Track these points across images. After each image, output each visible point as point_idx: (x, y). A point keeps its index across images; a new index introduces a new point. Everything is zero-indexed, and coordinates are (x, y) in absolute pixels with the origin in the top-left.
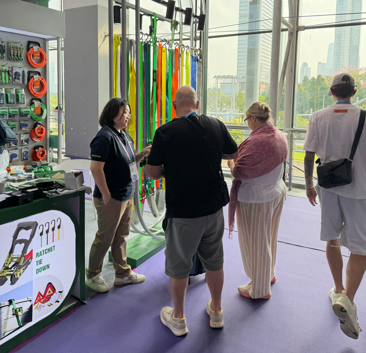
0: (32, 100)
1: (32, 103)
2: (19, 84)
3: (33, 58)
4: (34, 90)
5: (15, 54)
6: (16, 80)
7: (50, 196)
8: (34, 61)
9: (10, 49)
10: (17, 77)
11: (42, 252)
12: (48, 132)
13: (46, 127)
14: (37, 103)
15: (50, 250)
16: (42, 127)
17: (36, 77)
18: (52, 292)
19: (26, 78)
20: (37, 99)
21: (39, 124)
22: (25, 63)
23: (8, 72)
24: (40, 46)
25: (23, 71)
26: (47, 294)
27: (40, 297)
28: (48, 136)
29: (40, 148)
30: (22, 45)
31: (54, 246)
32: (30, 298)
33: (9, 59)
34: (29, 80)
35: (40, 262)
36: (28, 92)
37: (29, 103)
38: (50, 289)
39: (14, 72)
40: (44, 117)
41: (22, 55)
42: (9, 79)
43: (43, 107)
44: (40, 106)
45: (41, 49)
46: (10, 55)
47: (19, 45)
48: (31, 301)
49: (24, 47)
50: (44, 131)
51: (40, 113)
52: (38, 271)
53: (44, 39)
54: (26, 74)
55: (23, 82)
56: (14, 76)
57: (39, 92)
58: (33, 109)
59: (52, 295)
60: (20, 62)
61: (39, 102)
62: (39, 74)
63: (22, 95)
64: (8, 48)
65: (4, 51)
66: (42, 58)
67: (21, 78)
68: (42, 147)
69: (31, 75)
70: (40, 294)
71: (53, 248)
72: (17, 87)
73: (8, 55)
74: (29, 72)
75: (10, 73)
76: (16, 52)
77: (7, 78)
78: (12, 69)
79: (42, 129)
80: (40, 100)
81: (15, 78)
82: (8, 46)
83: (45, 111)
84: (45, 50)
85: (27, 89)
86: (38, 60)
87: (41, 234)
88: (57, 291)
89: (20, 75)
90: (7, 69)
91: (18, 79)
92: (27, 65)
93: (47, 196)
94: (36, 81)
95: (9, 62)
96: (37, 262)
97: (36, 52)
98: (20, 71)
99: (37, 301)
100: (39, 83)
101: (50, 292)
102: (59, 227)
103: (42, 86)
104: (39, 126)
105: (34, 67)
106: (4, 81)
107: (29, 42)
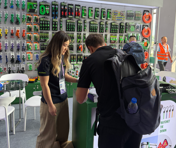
0: (143, 39)
1: (143, 41)
2: (138, 31)
3: (145, 19)
4: (145, 34)
5: (138, 17)
6: (137, 30)
7: (170, 92)
8: (146, 20)
9: (136, 15)
10: (138, 28)
11: (164, 122)
12: (150, 55)
13: (149, 53)
14: (145, 41)
15: (167, 122)
16: (147, 52)
17: (146, 28)
18: (166, 145)
19: (142, 28)
20: (145, 39)
21: (146, 51)
22: (142, 21)
23: (134, 26)
24: (149, 12)
25: (141, 25)
26: (164, 145)
27: (160, 145)
28: (149, 57)
29: (145, 63)
30: (141, 13)
31: (169, 120)
32: (156, 144)
33: (135, 19)
34: (143, 29)
35: (162, 127)
36: (142, 35)
37: (142, 40)
38: (165, 143)
39: (137, 26)
40: (148, 47)
41: (141, 17)
42: (134, 29)
43: (148, 42)
44: (147, 42)
45: (149, 14)
46: (136, 18)
47: (140, 13)
48: (156, 146)
49: (142, 13)
50: (148, 55)
51: (146, 45)
52: (161, 131)
53: (151, 9)
54: (142, 27)
55: (140, 31)
56: (136, 28)
57: (147, 35)
58: (143, 44)
59: (166, 146)
60: (140, 21)
61: (147, 40)
62: (148, 26)
63: (139, 36)
64: (135, 15)
65: (133, 16)
66: (150, 18)
67: (139, 28)
68: (146, 62)
69: (144, 27)
70: (160, 143)
71: (169, 121)
72: (138, 33)
73: (135, 18)
74: (143, 26)
75: (135, 26)
76: (138, 16)
77: (133, 28)
78: (136, 24)
79: (147, 53)
80: (147, 39)
81: (137, 29)
82: (135, 14)
83: (149, 44)
84: (151, 14)
85: (142, 33)
86: (148, 19)
87: (164, 112)
88: (169, 145)
89: (139, 27)
90: (134, 24)
91: (138, 29)
92: (142, 22)
93: (168, 92)
94: (146, 30)
95: (135, 21)
96: (161, 126)
97: (147, 16)
98: (139, 25)
99: (159, 147)
100: (147, 31)
101: (165, 144)
102: (173, 110)
103: (149, 32)
104: (145, 52)
105: (146, 23)
106: (132, 30)
107: (145, 11)
